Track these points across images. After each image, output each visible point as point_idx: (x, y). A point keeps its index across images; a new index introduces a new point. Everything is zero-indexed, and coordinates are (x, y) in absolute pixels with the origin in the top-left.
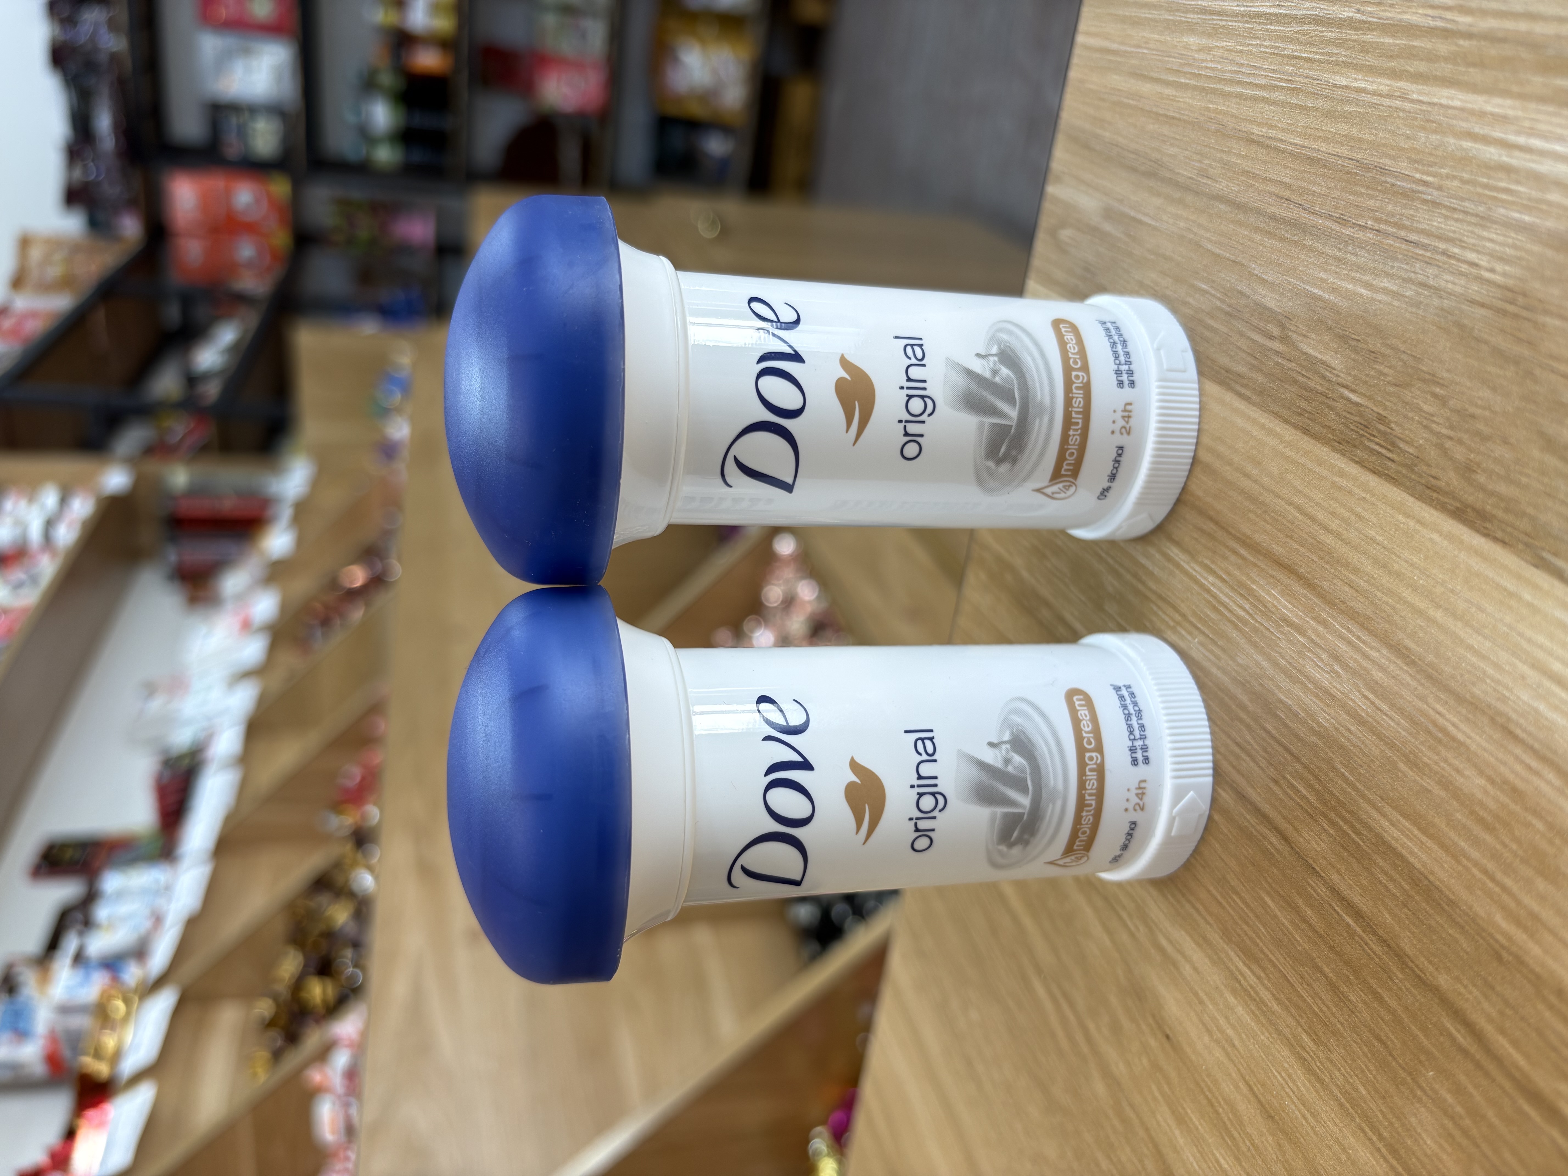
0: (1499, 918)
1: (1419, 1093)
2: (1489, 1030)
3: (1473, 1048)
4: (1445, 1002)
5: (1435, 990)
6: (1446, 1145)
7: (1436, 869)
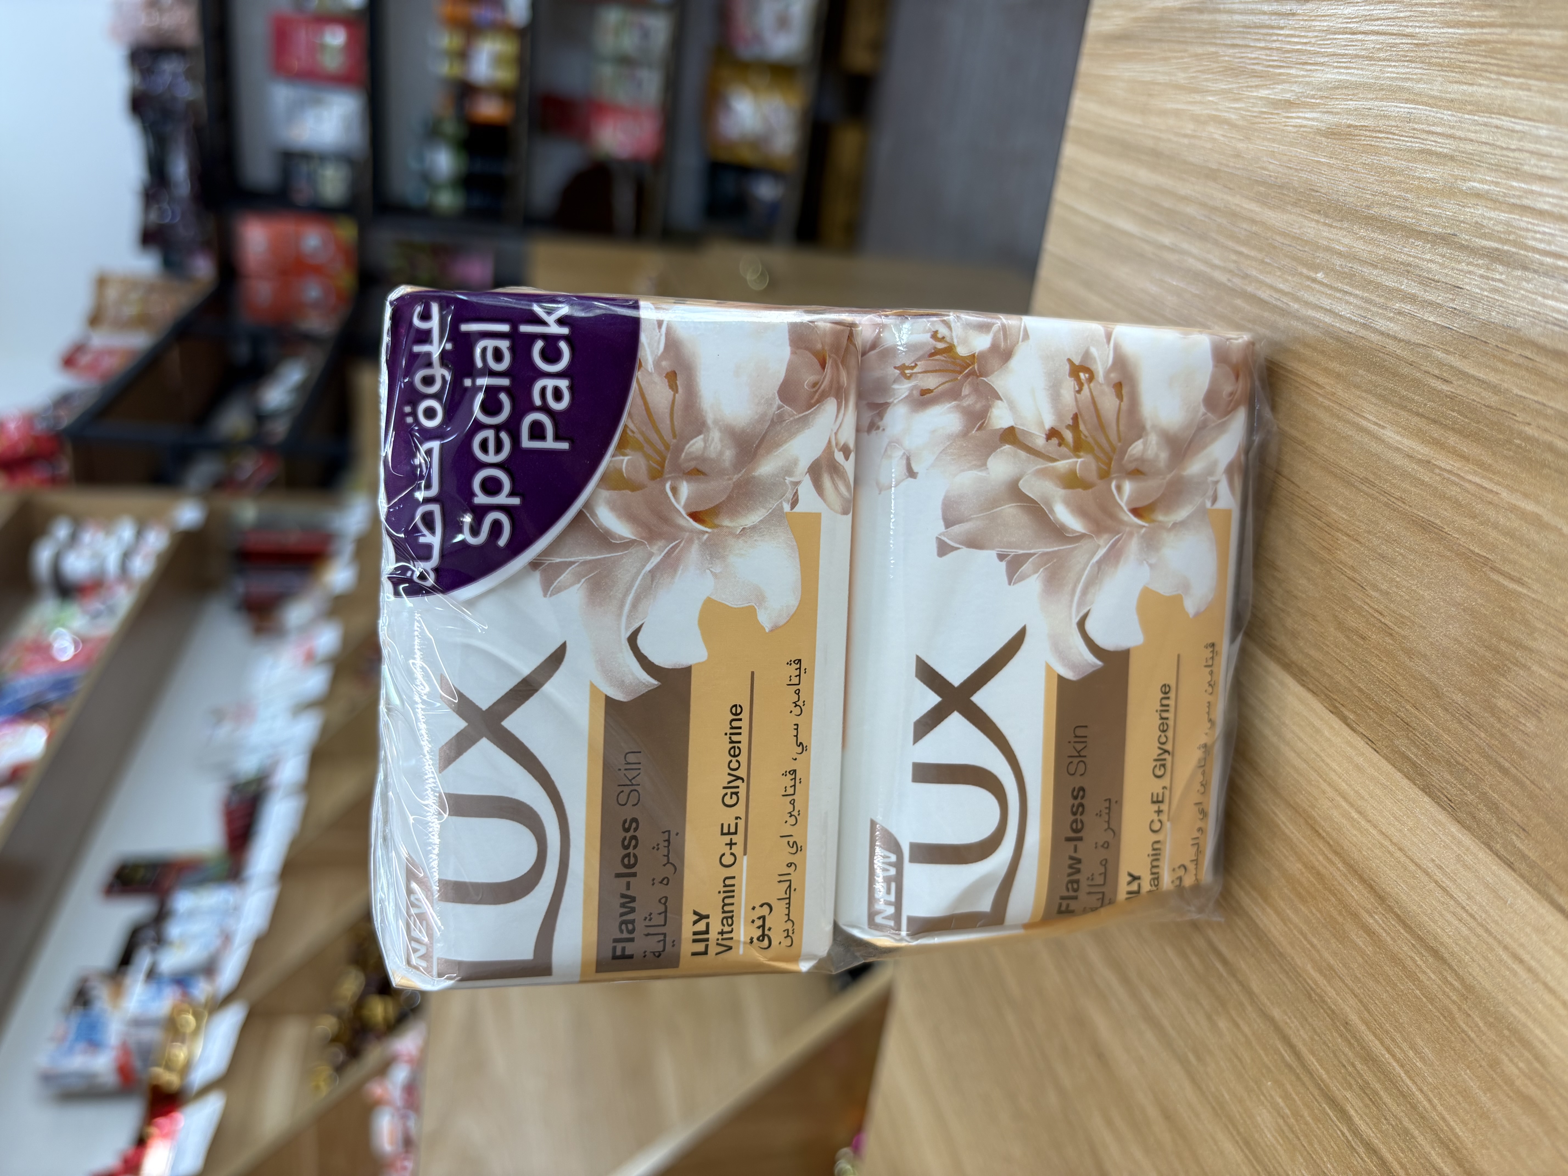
0: (1309, 967)
1: (1262, 1098)
2: (1304, 1050)
3: (1295, 1064)
4: (1278, 1029)
5: (1271, 1020)
6: (1279, 1138)
7: (1272, 929)
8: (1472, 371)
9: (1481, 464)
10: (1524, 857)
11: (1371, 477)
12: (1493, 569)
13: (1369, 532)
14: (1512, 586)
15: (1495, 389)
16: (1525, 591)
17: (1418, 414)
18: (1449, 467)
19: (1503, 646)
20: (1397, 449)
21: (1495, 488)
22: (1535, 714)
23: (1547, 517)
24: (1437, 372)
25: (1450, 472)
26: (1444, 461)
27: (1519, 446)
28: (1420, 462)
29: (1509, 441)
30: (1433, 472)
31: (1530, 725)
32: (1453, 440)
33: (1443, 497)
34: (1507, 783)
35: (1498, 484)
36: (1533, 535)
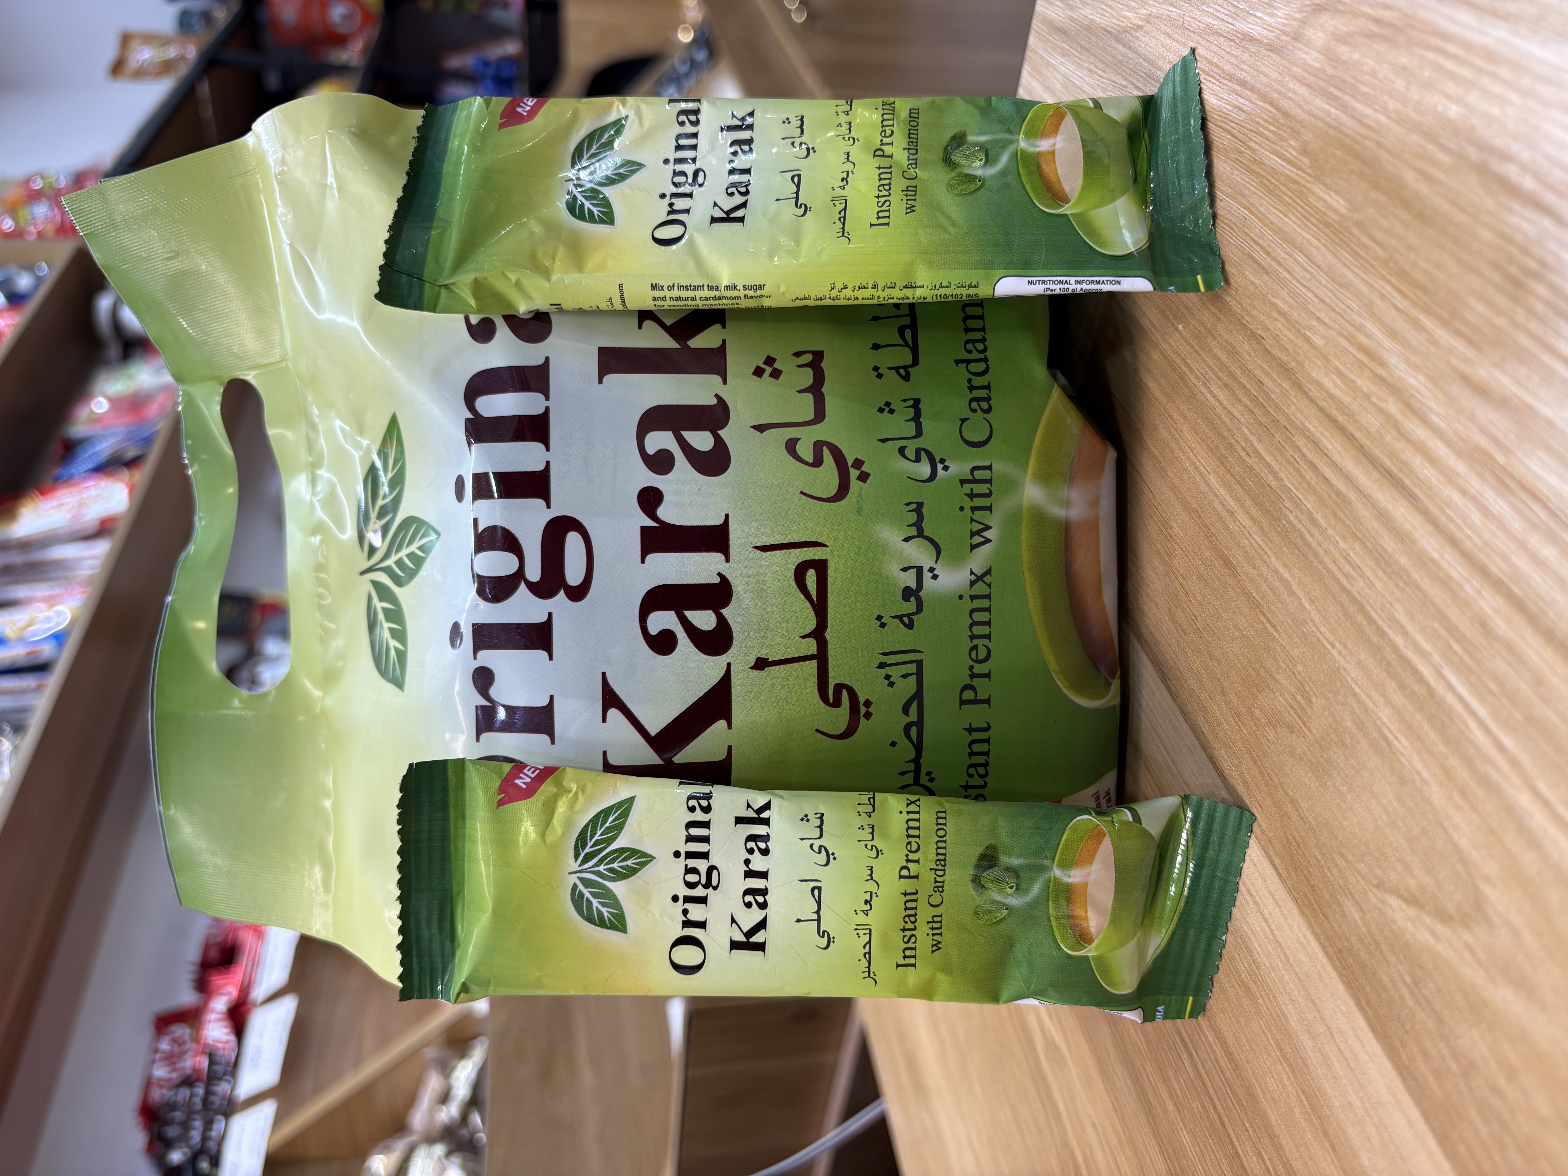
8: (1264, 454)
9: (1262, 529)
11: (1199, 510)
12: (1262, 612)
13: (1194, 552)
14: (1271, 629)
15: (1275, 474)
16: (1277, 636)
17: (1230, 472)
18: (1244, 523)
19: (1262, 671)
20: (1216, 495)
21: (1269, 552)
22: (1275, 728)
23: (1295, 587)
24: (1243, 444)
25: (1244, 527)
26: (1242, 517)
27: (1284, 526)
28: (1228, 511)
29: (1280, 520)
30: (1235, 522)
31: (1271, 735)
32: (1248, 503)
33: (1239, 544)
34: (1255, 771)
35: (1270, 549)
36: (1285, 596)
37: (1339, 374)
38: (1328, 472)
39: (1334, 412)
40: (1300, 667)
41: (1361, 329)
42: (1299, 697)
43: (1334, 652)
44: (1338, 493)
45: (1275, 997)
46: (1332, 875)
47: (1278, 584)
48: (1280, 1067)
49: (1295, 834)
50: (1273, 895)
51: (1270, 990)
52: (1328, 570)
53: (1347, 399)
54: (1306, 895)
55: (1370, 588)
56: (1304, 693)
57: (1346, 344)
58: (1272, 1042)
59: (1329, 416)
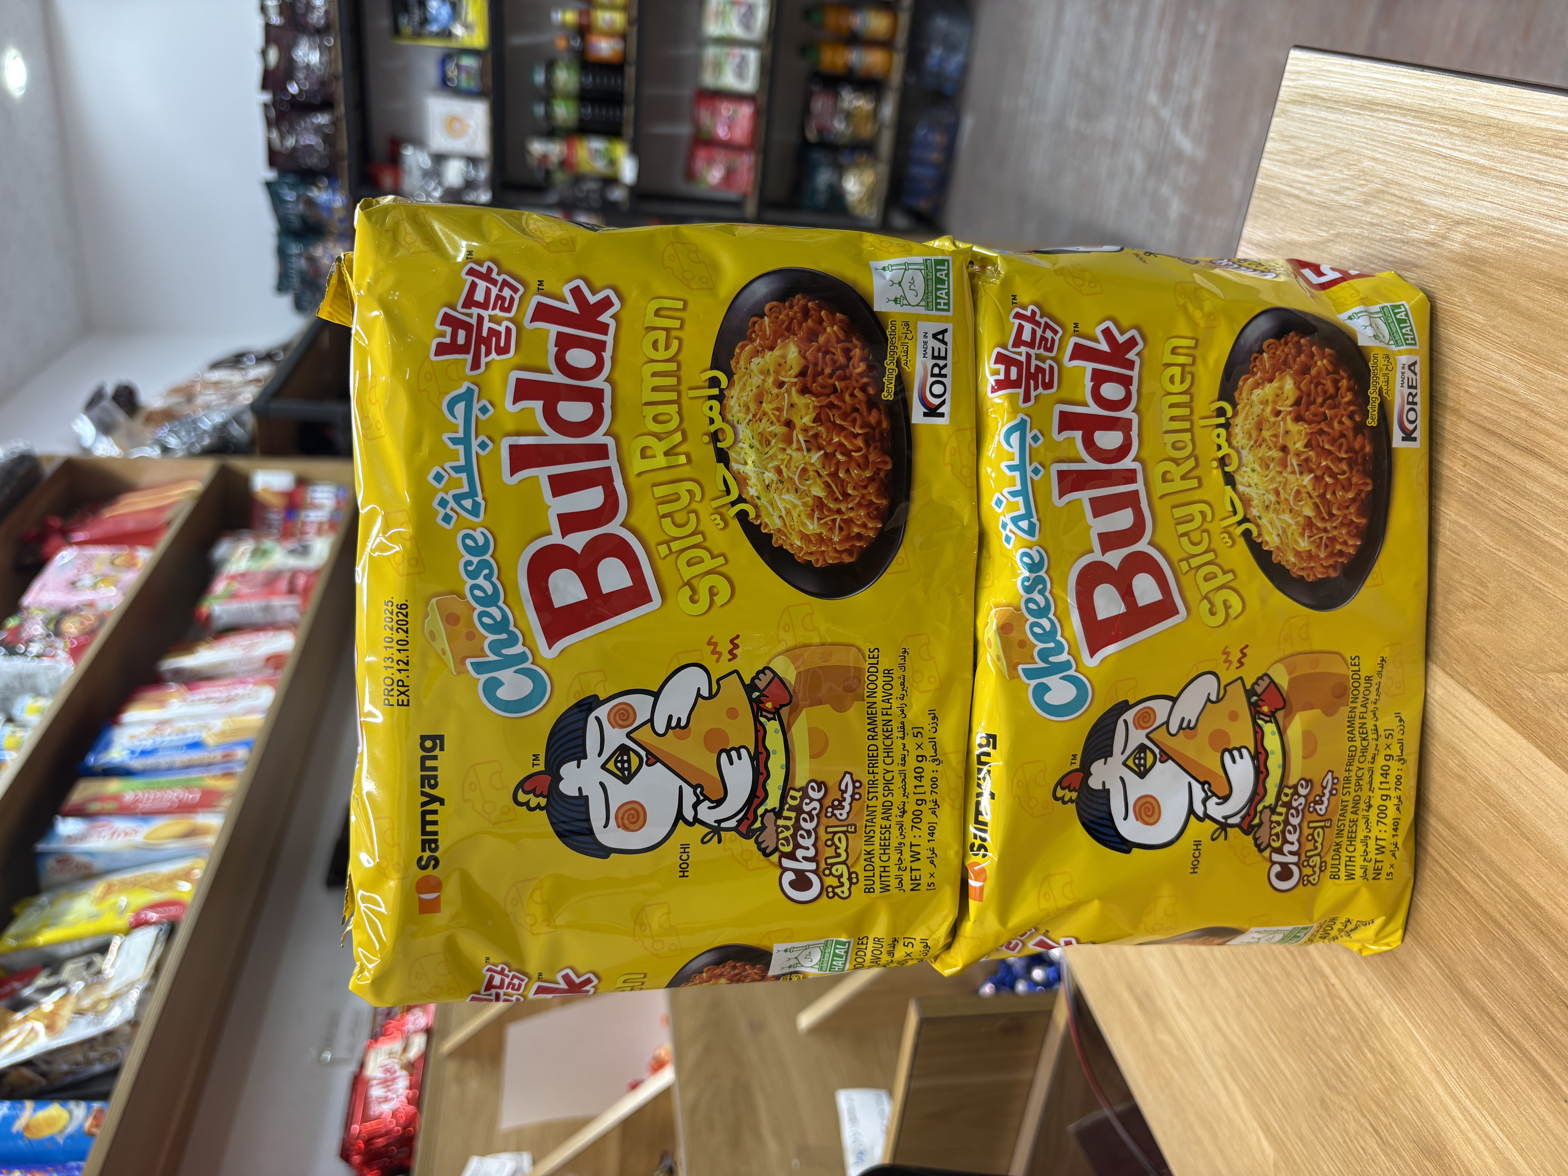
10: (1458, 673)
22: (1463, 611)
23: (1470, 527)
31: (1461, 616)
36: (1463, 534)
37: (1489, 405)
38: (1486, 458)
39: (1488, 426)
40: (1478, 571)
41: (1500, 379)
42: (1479, 588)
43: (1501, 554)
44: (1494, 467)
45: (1479, 772)
46: (1512, 679)
47: (1457, 529)
48: (1487, 812)
49: (1485, 667)
50: (1472, 711)
51: (1475, 768)
52: (1491, 510)
53: (1495, 417)
54: (1495, 699)
55: (1520, 511)
56: (1482, 584)
57: (1492, 388)
58: (1480, 800)
59: (1484, 428)
